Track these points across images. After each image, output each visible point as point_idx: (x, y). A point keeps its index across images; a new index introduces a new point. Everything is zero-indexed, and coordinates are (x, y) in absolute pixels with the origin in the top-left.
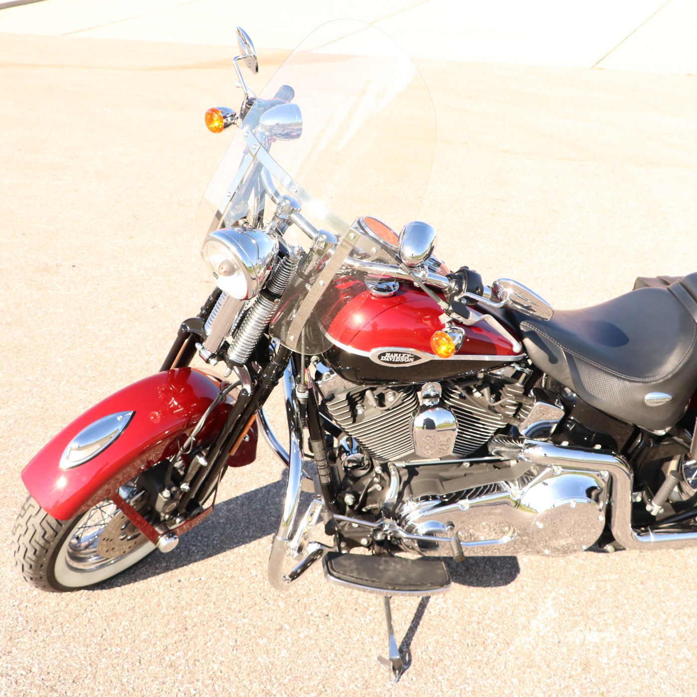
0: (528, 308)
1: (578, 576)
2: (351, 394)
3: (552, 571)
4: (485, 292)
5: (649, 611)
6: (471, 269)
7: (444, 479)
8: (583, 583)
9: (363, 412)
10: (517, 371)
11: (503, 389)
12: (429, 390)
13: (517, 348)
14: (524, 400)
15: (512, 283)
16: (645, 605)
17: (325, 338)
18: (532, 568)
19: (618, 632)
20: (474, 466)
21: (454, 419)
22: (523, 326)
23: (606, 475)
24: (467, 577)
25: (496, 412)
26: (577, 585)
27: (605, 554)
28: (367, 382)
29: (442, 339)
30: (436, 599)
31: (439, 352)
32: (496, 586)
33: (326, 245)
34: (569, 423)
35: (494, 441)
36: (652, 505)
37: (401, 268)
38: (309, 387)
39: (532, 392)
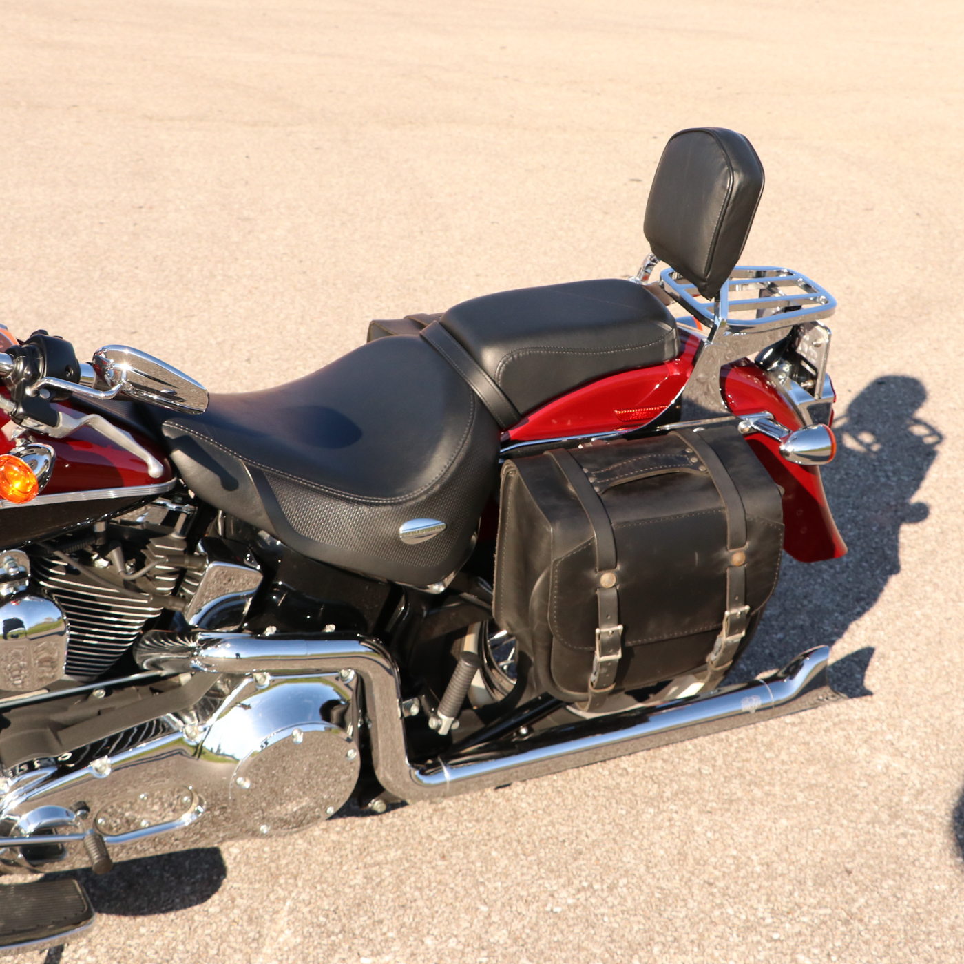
0: (171, 396)
1: (331, 864)
3: (284, 862)
4: (83, 374)
5: (458, 904)
6: (51, 333)
7: (58, 727)
8: (341, 875)
10: (171, 512)
11: (148, 546)
12: (6, 566)
13: (155, 469)
14: (186, 562)
15: (126, 352)
16: (450, 895)
18: (247, 864)
19: (408, 951)
20: (114, 695)
21: (59, 614)
22: (168, 428)
23: (351, 675)
24: (131, 899)
25: (139, 591)
26: (330, 880)
27: (375, 818)
29: (12, 470)
30: (75, 951)
31: (10, 494)
32: (185, 907)
34: (276, 593)
35: (144, 643)
36: (438, 718)
39: (199, 545)
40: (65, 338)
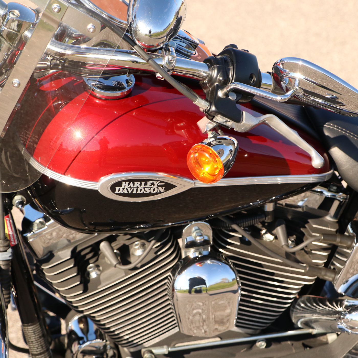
0: (333, 100)
2: (79, 249)
4: (263, 81)
6: (240, 47)
9: (99, 276)
10: (327, 198)
11: (306, 226)
12: (194, 234)
13: (317, 161)
14: (338, 241)
15: (300, 63)
17: (30, 166)
20: (273, 347)
21: (234, 276)
22: (328, 129)
25: (298, 262)
28: (100, 228)
29: (204, 156)
31: (201, 175)
33: (20, 26)
35: (299, 305)
37: (135, 54)
38: (13, 243)
39: (349, 227)
40: (252, 52)
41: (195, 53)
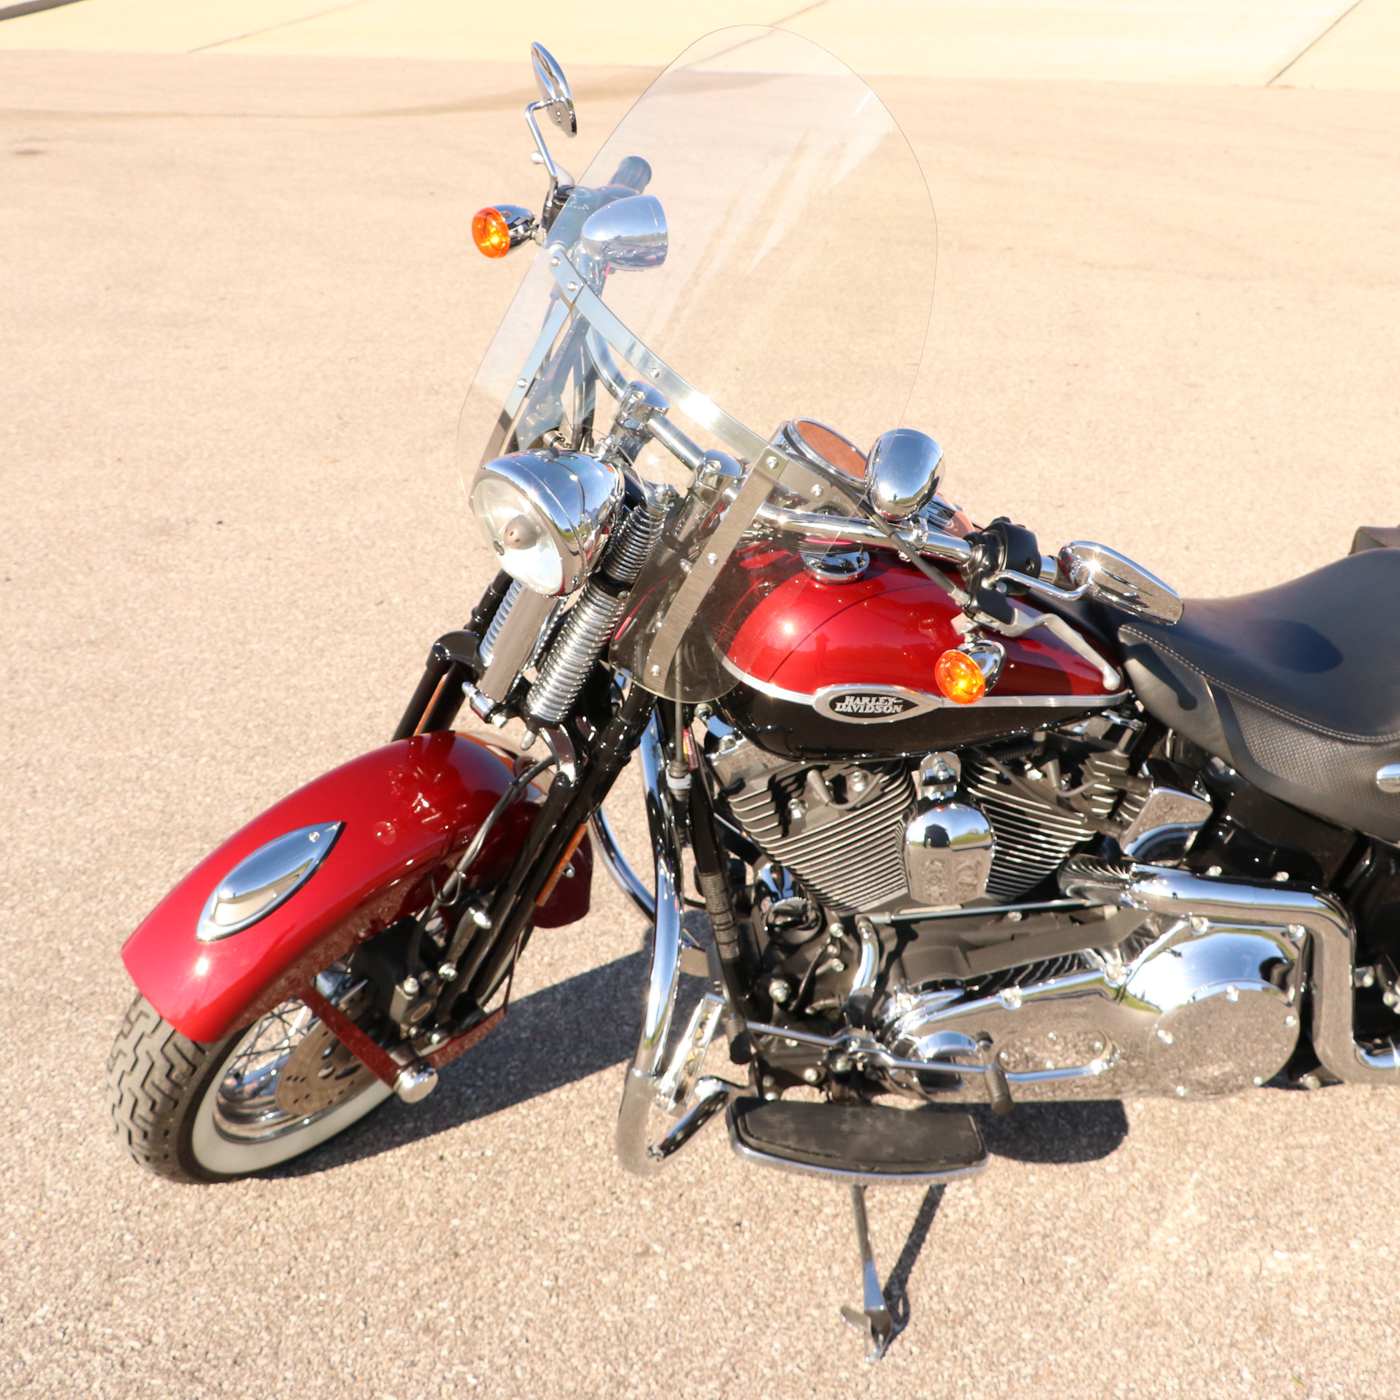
0: (1133, 600)
1: (1247, 1138)
2: (778, 778)
3: (1193, 1128)
4: (1044, 568)
5: (1392, 1208)
6: (1014, 522)
7: (969, 947)
8: (1258, 1152)
9: (804, 815)
10: (1115, 726)
11: (1087, 762)
12: (936, 768)
13: (1111, 680)
14: (1129, 785)
15: (1098, 550)
16: (1384, 1196)
17: (722, 668)
18: (1152, 1123)
19: (1330, 1252)
20: (1031, 919)
21: (987, 826)
22: (1125, 634)
23: (1300, 933)
24: (1022, 1143)
25: (1072, 810)
26: (1245, 1156)
27: (1301, 1093)
28: (809, 755)
29: (959, 667)
30: (959, 1189)
31: (954, 693)
32: (1080, 1161)
33: (720, 482)
34: (1223, 829)
35: (1070, 868)
36: (1395, 993)
37: (872, 524)
38: (692, 767)
39: (1145, 767)
40: (1028, 528)
41: (950, 524)
